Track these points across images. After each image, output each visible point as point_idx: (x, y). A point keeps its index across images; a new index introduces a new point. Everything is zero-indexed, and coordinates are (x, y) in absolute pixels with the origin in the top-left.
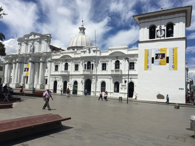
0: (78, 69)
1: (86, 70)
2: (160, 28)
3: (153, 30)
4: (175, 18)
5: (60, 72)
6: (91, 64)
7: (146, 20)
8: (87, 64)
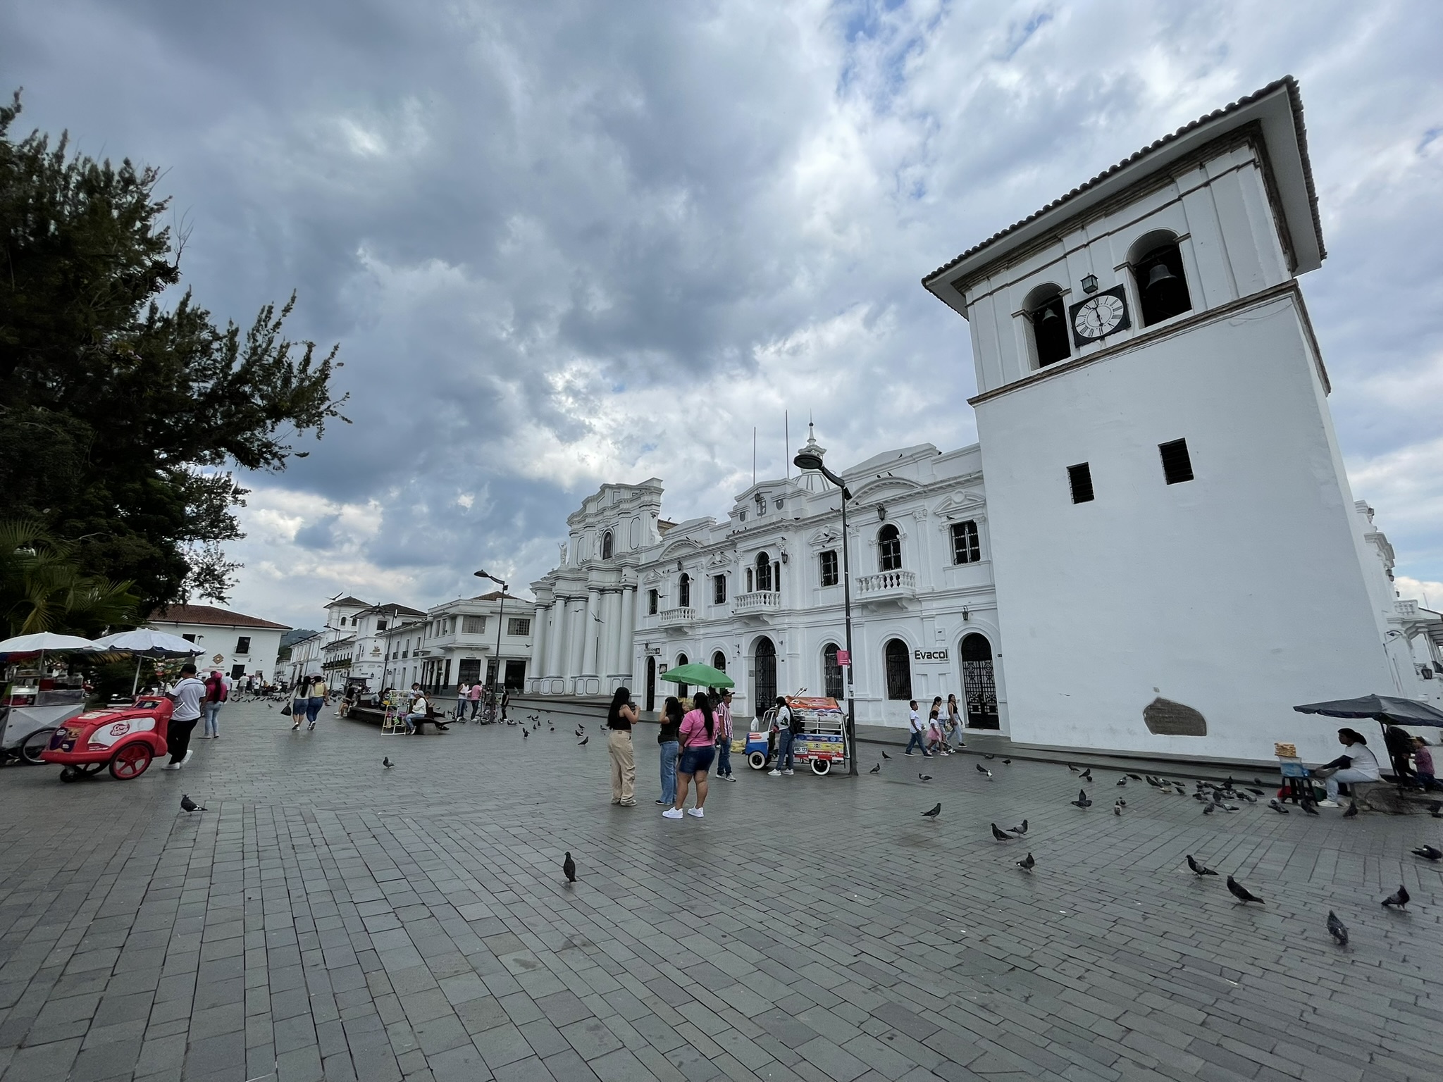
0: (725, 595)
1: (754, 591)
2: (1090, 286)
3: (1049, 314)
4: (1179, 198)
5: (660, 616)
6: (771, 562)
7: (999, 280)
8: (754, 567)
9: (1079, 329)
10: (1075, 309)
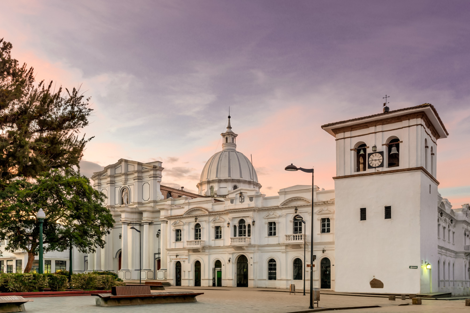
0: (221, 236)
1: (237, 236)
2: (374, 149)
5: (186, 243)
6: (246, 224)
7: (348, 134)
8: (237, 225)
9: (370, 162)
10: (370, 155)
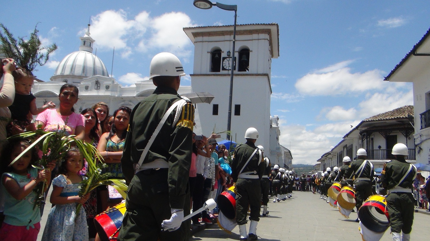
2: (229, 54)
3: (217, 56)
4: (252, 40)
7: (206, 38)
9: (224, 65)
